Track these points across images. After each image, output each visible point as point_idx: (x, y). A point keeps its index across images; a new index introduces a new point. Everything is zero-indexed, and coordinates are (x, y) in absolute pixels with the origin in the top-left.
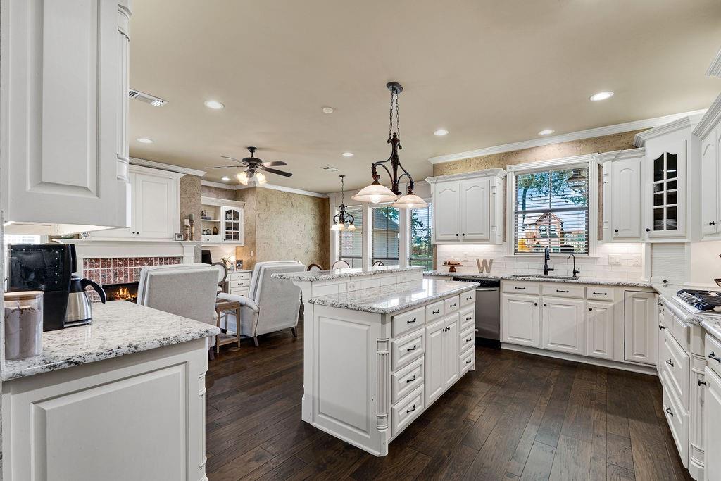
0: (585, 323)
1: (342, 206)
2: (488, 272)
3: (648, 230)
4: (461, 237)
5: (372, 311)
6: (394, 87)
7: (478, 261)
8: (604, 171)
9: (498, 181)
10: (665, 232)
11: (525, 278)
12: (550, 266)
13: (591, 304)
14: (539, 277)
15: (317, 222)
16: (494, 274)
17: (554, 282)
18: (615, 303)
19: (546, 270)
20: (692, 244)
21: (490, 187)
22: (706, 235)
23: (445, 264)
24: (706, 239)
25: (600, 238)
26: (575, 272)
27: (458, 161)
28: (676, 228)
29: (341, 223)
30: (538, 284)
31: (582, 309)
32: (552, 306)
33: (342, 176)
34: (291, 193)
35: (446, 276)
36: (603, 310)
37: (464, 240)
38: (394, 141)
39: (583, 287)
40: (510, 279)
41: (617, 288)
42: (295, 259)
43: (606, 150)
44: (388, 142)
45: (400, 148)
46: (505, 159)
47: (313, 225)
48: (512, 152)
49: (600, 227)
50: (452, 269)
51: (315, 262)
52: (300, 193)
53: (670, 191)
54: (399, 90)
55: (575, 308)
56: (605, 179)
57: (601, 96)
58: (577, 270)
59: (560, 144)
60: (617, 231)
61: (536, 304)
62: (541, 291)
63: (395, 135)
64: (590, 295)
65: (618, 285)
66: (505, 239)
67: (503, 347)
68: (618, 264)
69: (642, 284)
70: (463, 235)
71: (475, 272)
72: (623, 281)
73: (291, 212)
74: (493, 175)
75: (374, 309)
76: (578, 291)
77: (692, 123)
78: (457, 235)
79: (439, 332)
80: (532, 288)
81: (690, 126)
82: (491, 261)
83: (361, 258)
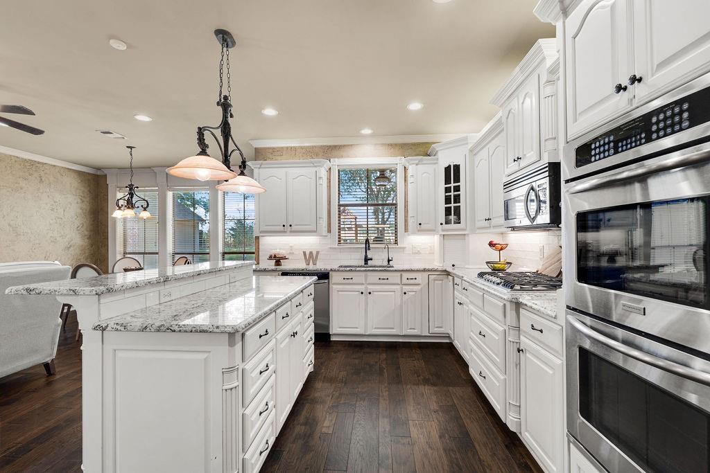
0: (401, 306)
1: (131, 187)
2: (315, 264)
3: (441, 224)
4: (287, 229)
5: (215, 330)
6: (225, 37)
7: (305, 253)
8: (410, 172)
9: (323, 173)
10: (453, 226)
11: (351, 269)
12: (369, 256)
13: (406, 288)
14: (361, 267)
15: (86, 206)
16: (321, 266)
17: (377, 271)
18: (422, 285)
19: (367, 260)
20: (470, 236)
21: (317, 178)
22: (479, 228)
23: (271, 258)
24: (478, 231)
25: (406, 230)
26: (389, 261)
27: (282, 148)
28: (460, 223)
29: (129, 208)
30: (363, 274)
31: (399, 293)
32: (375, 293)
33: (131, 148)
34: (39, 163)
35: (273, 270)
36: (414, 293)
37: (291, 232)
38: (225, 105)
39: (399, 274)
40: (338, 271)
41: (423, 273)
42: (46, 259)
43: (410, 155)
44: (218, 104)
45: (232, 116)
46: (330, 151)
47: (79, 211)
48: (335, 146)
49: (406, 221)
50: (278, 263)
51: (83, 261)
52: (53, 163)
53: (455, 193)
54: (230, 44)
55: (393, 293)
56: (410, 180)
57: (415, 106)
58: (390, 259)
59: (376, 144)
60: (420, 224)
61: (362, 293)
62: (366, 280)
63: (226, 98)
64: (405, 281)
65: (424, 270)
66: (329, 231)
67: (333, 339)
68: (419, 253)
69: (440, 269)
70: (291, 226)
71: (301, 265)
72: (427, 267)
73: (39, 189)
74: (319, 166)
75: (217, 327)
76: (395, 278)
77: (469, 141)
78: (284, 226)
79: (287, 340)
80: (358, 277)
81: (467, 144)
82: (318, 253)
83: (157, 253)
